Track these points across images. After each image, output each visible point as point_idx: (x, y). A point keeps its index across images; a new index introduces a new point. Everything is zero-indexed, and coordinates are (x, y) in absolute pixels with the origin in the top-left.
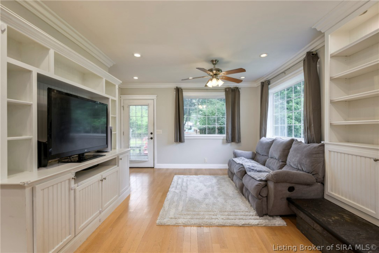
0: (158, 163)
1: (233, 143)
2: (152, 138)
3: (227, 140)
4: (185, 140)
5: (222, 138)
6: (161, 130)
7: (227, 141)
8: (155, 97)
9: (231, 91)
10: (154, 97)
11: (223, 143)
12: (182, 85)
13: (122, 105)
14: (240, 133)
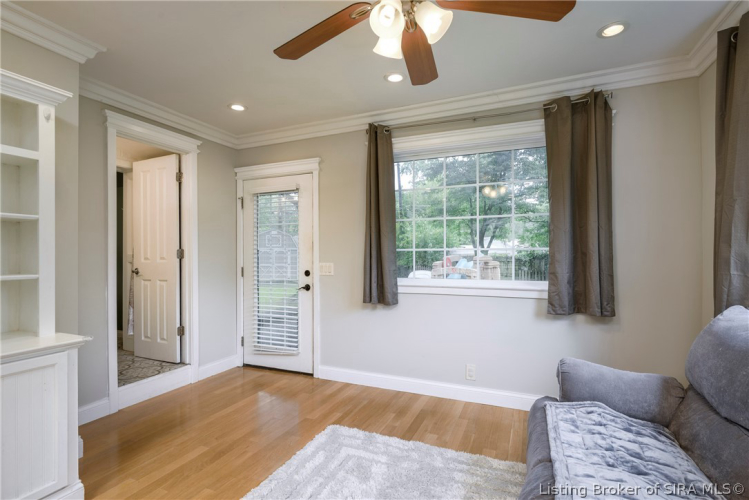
0: (325, 362)
1: (580, 318)
2: (307, 288)
3: (551, 302)
4: (401, 298)
5: (535, 295)
6: (332, 264)
7: (554, 308)
8: (316, 166)
9: (567, 112)
10: (312, 164)
11: (538, 315)
12: (390, 118)
13: (240, 195)
14: (611, 276)
